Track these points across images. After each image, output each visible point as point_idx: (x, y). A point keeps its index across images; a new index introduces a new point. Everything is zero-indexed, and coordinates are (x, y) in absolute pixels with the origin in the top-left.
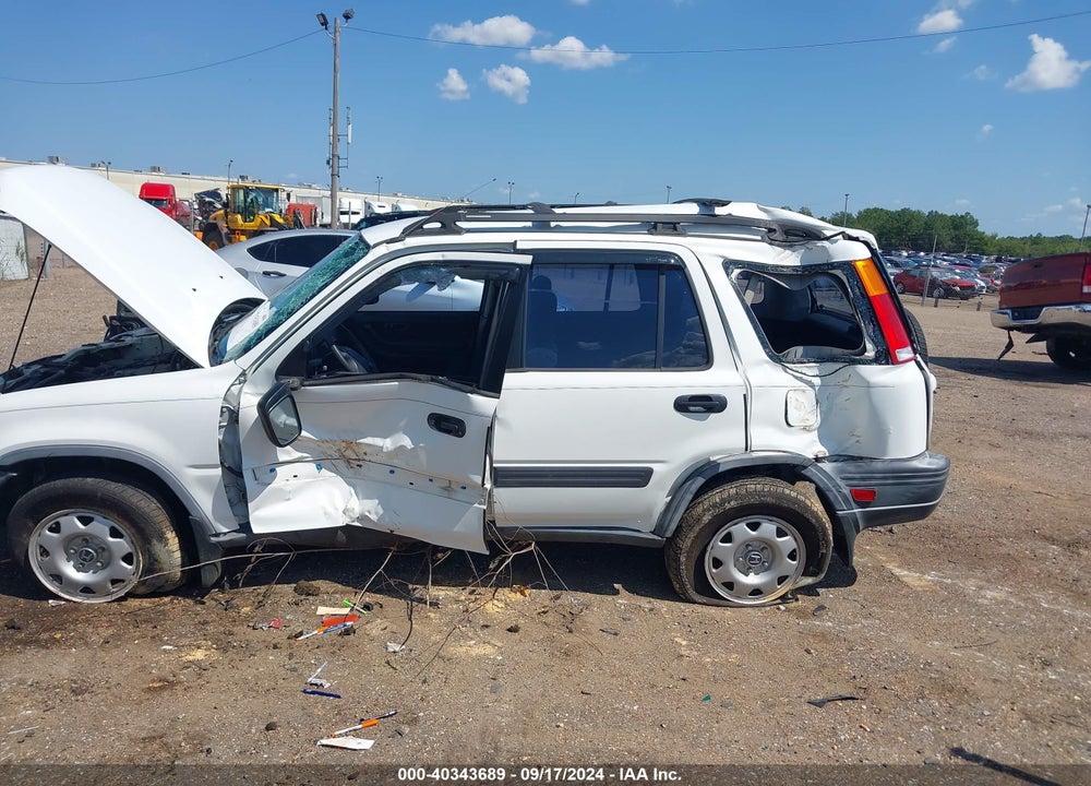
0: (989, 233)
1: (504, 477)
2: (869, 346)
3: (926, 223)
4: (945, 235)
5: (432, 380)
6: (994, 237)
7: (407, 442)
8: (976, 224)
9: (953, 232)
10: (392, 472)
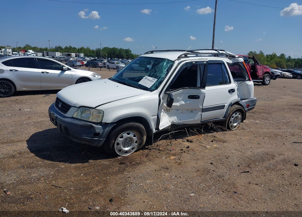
0: (134, 54)
1: (204, 110)
2: (247, 78)
3: (119, 51)
4: (124, 54)
5: (189, 88)
6: (135, 55)
7: (183, 103)
8: (131, 51)
9: (126, 54)
10: (177, 111)
